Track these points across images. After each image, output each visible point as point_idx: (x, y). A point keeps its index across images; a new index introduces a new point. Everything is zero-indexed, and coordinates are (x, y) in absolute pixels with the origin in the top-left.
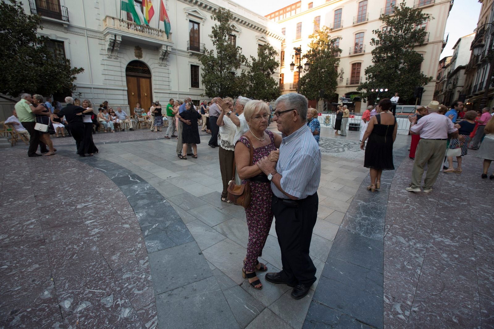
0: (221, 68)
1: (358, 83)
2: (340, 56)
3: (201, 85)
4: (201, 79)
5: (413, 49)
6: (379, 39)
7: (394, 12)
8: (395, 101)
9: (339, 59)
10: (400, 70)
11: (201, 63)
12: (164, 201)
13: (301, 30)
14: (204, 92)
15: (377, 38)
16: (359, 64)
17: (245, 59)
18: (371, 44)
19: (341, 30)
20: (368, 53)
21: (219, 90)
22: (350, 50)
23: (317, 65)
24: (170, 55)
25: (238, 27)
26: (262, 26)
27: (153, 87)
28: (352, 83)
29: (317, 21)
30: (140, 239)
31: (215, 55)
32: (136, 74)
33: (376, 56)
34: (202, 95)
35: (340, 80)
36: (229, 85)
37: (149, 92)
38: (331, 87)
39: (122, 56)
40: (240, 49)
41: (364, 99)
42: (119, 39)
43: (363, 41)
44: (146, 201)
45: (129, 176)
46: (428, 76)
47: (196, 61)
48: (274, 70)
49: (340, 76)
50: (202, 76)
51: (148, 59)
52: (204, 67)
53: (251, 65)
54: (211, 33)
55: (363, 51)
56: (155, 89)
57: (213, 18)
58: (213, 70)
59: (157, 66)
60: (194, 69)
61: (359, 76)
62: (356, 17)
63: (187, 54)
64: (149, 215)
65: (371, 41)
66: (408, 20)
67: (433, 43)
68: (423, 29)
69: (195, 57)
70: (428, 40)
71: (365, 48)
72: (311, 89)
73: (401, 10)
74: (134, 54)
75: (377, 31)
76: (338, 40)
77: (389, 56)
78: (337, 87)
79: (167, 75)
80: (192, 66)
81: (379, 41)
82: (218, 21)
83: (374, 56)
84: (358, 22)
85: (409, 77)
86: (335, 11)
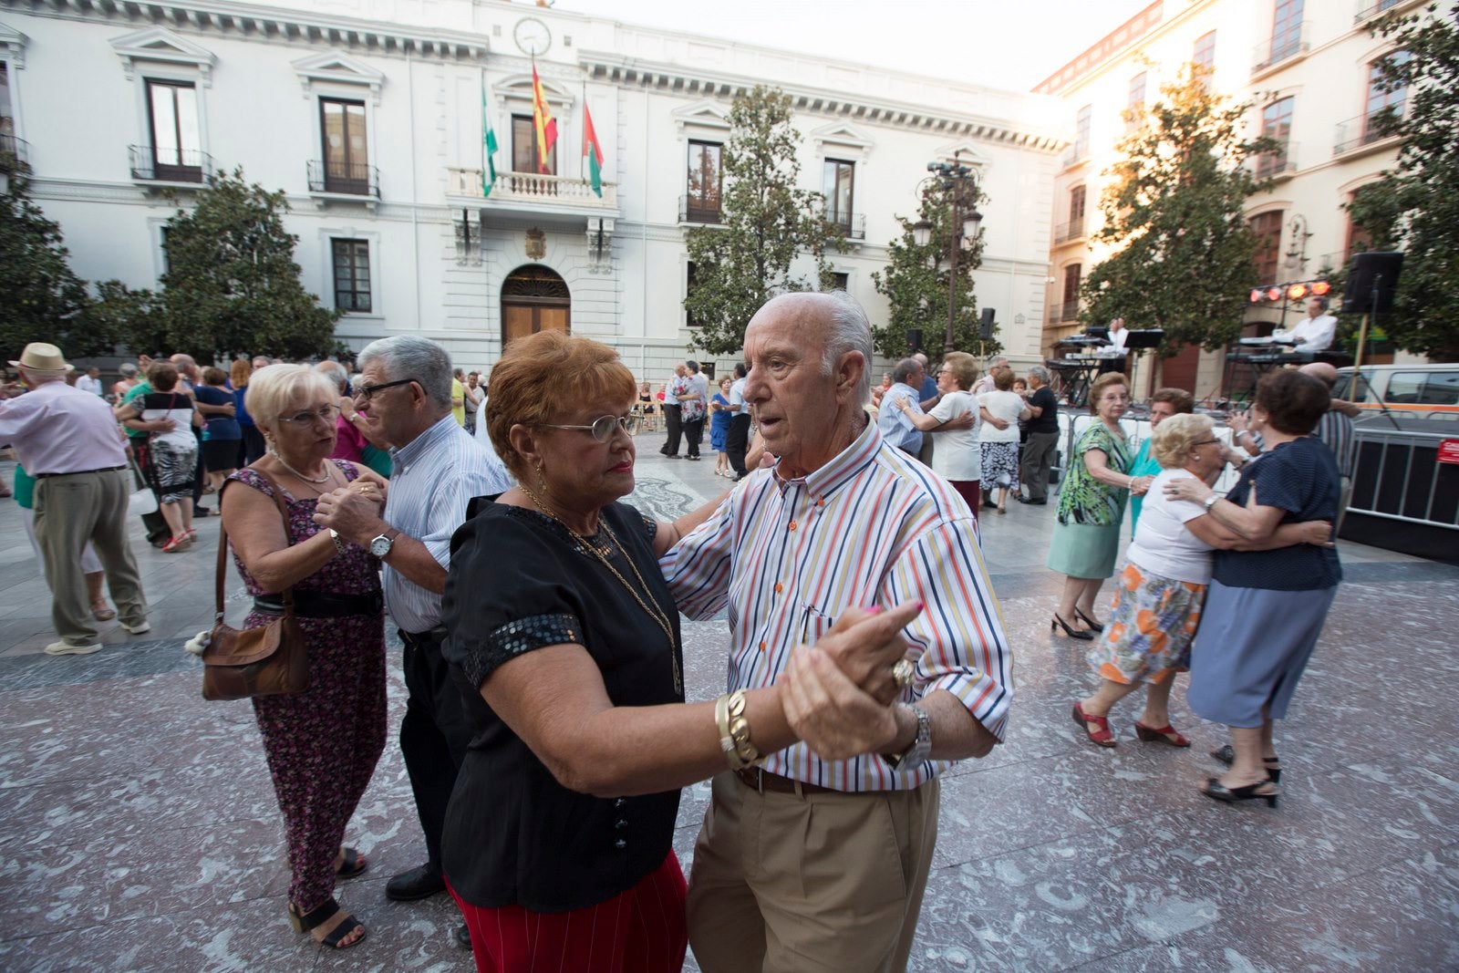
9: (1290, 178)
13: (1142, 98)
19: (1301, 60)
22: (1338, 134)
24: (614, 242)
25: (862, 131)
29: (1204, 51)
32: (532, 299)
39: (492, 256)
42: (474, 218)
51: (559, 258)
59: (585, 273)
63: (676, 234)
74: (523, 250)
79: (611, 296)
80: (693, 266)
84: (1380, 6)
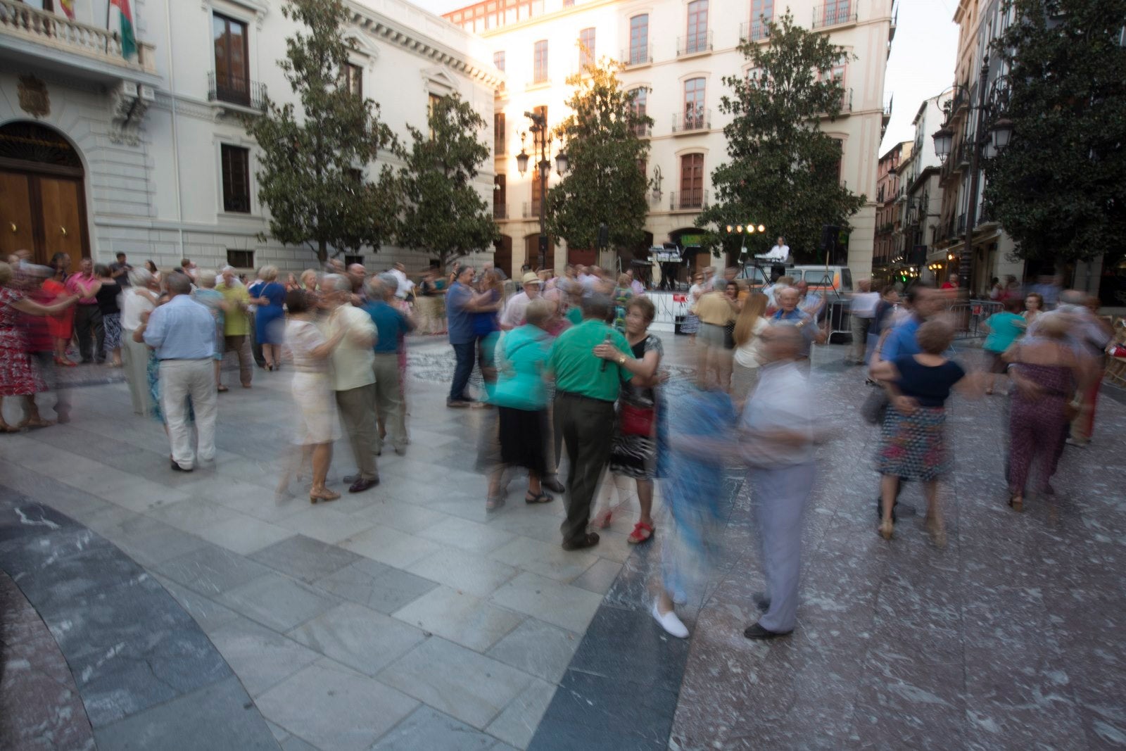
0: (319, 158)
1: (699, 205)
2: (650, 134)
3: (258, 206)
4: (255, 188)
5: (817, 126)
6: (738, 99)
7: (767, 35)
8: (783, 258)
9: (649, 141)
10: (792, 176)
11: (256, 141)
12: (142, 577)
13: (545, 59)
14: (266, 228)
15: (734, 98)
16: (699, 157)
17: (390, 134)
18: (721, 110)
19: (648, 67)
20: (717, 131)
21: (316, 220)
22: (674, 121)
23: (592, 156)
24: (152, 113)
25: (368, 41)
26: (438, 43)
27: (92, 207)
28: (683, 206)
29: (587, 42)
30: (68, 694)
31: (300, 118)
32: (28, 164)
33: (735, 141)
34: (260, 236)
35: (655, 197)
36: (344, 207)
37: (76, 223)
38: (631, 215)
40: (374, 106)
41: (715, 249)
43: (703, 100)
44: (81, 584)
45: (18, 511)
46: (856, 194)
47: (237, 135)
48: (476, 167)
49: (653, 184)
50: (258, 178)
51: (69, 119)
52: (263, 154)
53: (410, 150)
54: (283, 57)
55: (705, 125)
56: (98, 214)
57: (290, 15)
58: (292, 161)
59: (105, 142)
60: (233, 158)
61: (700, 188)
62: (684, 39)
63: (206, 111)
64: (92, 623)
65: (722, 103)
66: (801, 58)
67: (861, 114)
68: (837, 79)
69: (236, 121)
70: (851, 105)
71: (709, 117)
72: (581, 221)
73: (783, 33)
74: (16, 102)
75: (732, 79)
76: (641, 94)
77: (766, 142)
78: (647, 216)
79: (140, 173)
80: (226, 149)
81: (738, 103)
82: (305, 23)
83: (730, 139)
84: (688, 50)
85: (813, 195)
86: (632, 18)
